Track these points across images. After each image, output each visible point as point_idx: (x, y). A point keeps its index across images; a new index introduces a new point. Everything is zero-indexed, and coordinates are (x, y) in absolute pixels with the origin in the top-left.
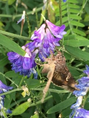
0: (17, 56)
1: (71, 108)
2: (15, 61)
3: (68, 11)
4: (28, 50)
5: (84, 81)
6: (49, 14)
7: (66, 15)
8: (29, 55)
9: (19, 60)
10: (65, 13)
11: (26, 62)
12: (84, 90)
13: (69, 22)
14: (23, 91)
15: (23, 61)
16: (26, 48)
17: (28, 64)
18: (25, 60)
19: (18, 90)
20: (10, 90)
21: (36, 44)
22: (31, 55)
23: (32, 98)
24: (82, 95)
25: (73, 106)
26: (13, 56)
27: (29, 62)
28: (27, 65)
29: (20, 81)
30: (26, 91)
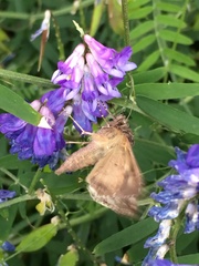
0: (21, 124)
1: (145, 247)
2: (16, 134)
3: (154, 7)
4: (45, 111)
5: (172, 185)
6: (111, 16)
7: (151, 17)
8: (49, 122)
9: (26, 132)
10: (149, 12)
11: (41, 138)
12: (172, 207)
13: (157, 34)
14: (39, 201)
15: (35, 136)
16: (43, 105)
17: (45, 143)
18: (39, 133)
19: (28, 197)
20: (9, 199)
21: (65, 92)
22: (53, 122)
23: (60, 217)
24: (168, 218)
25: (150, 242)
26: (13, 123)
27: (48, 137)
28: (43, 145)
29: (32, 179)
30: (45, 201)
